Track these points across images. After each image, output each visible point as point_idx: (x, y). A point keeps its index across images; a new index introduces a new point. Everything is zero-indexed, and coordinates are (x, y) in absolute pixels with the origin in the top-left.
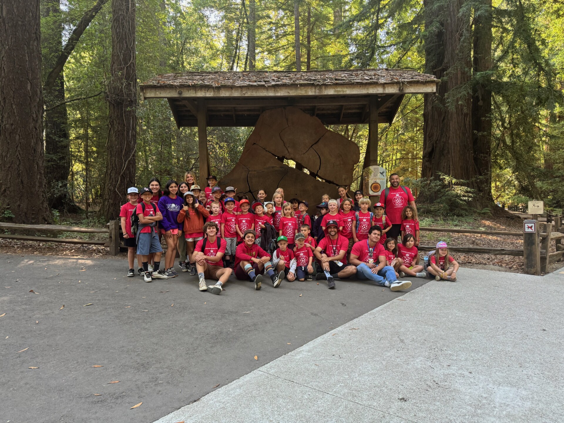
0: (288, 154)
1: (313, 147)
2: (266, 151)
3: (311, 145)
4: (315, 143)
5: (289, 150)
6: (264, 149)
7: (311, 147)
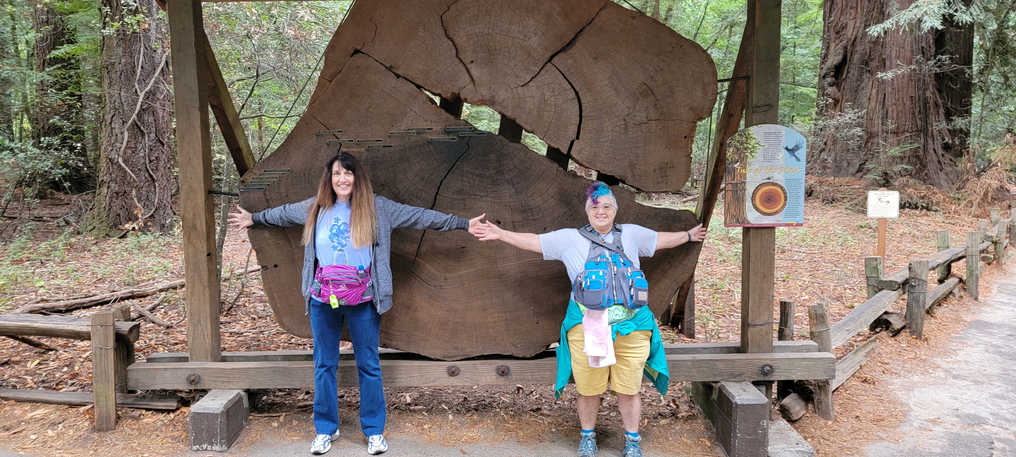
0: (471, 86)
1: (555, 60)
2: (398, 76)
3: (548, 56)
4: (563, 50)
5: (474, 71)
6: (390, 69)
7: (550, 60)
